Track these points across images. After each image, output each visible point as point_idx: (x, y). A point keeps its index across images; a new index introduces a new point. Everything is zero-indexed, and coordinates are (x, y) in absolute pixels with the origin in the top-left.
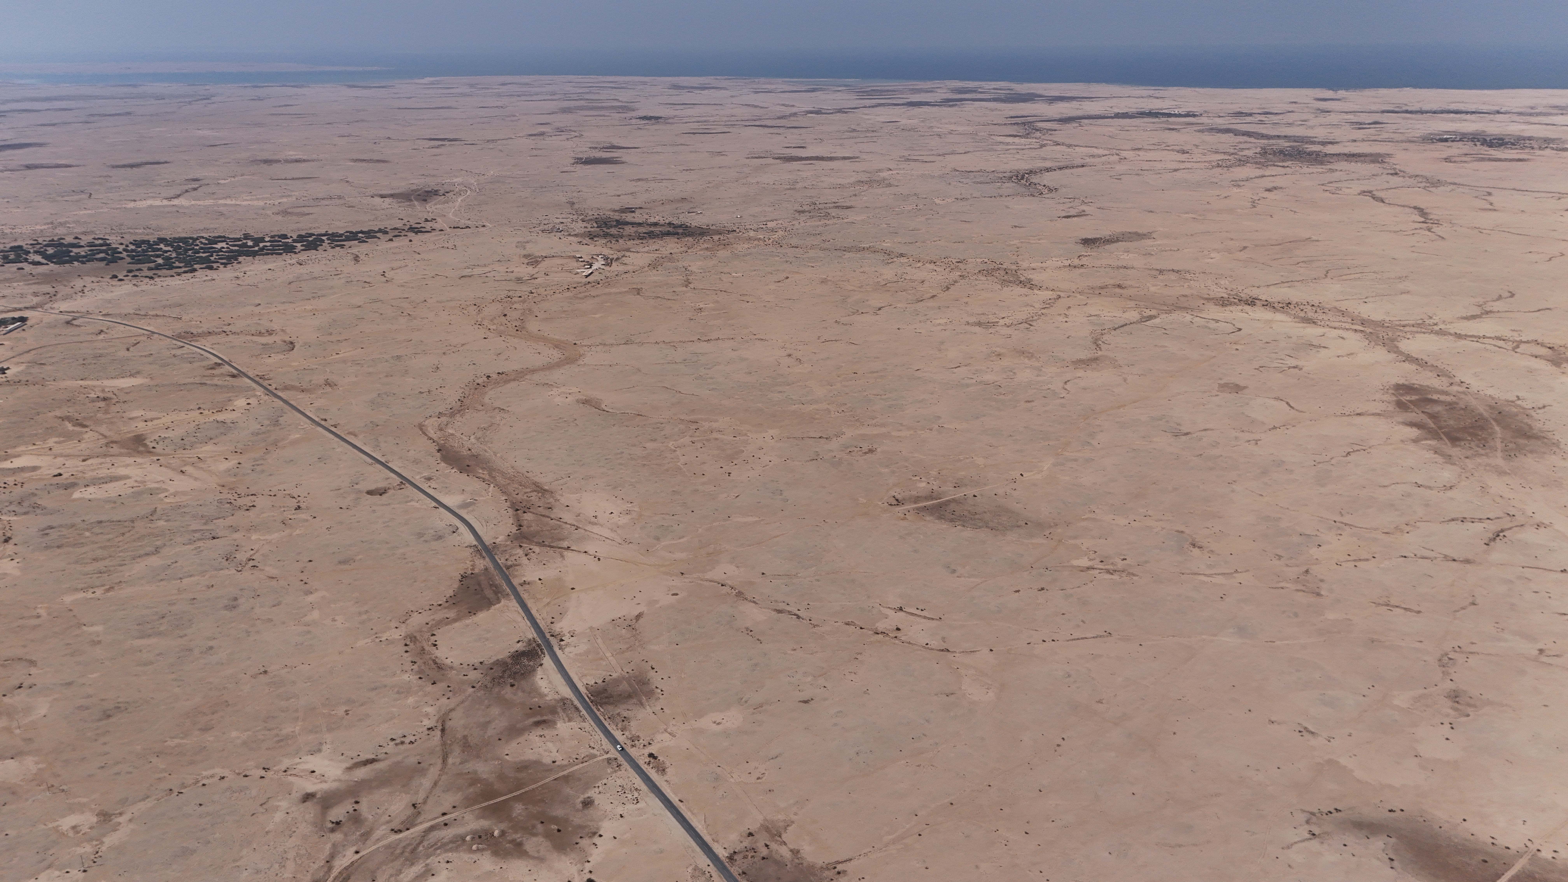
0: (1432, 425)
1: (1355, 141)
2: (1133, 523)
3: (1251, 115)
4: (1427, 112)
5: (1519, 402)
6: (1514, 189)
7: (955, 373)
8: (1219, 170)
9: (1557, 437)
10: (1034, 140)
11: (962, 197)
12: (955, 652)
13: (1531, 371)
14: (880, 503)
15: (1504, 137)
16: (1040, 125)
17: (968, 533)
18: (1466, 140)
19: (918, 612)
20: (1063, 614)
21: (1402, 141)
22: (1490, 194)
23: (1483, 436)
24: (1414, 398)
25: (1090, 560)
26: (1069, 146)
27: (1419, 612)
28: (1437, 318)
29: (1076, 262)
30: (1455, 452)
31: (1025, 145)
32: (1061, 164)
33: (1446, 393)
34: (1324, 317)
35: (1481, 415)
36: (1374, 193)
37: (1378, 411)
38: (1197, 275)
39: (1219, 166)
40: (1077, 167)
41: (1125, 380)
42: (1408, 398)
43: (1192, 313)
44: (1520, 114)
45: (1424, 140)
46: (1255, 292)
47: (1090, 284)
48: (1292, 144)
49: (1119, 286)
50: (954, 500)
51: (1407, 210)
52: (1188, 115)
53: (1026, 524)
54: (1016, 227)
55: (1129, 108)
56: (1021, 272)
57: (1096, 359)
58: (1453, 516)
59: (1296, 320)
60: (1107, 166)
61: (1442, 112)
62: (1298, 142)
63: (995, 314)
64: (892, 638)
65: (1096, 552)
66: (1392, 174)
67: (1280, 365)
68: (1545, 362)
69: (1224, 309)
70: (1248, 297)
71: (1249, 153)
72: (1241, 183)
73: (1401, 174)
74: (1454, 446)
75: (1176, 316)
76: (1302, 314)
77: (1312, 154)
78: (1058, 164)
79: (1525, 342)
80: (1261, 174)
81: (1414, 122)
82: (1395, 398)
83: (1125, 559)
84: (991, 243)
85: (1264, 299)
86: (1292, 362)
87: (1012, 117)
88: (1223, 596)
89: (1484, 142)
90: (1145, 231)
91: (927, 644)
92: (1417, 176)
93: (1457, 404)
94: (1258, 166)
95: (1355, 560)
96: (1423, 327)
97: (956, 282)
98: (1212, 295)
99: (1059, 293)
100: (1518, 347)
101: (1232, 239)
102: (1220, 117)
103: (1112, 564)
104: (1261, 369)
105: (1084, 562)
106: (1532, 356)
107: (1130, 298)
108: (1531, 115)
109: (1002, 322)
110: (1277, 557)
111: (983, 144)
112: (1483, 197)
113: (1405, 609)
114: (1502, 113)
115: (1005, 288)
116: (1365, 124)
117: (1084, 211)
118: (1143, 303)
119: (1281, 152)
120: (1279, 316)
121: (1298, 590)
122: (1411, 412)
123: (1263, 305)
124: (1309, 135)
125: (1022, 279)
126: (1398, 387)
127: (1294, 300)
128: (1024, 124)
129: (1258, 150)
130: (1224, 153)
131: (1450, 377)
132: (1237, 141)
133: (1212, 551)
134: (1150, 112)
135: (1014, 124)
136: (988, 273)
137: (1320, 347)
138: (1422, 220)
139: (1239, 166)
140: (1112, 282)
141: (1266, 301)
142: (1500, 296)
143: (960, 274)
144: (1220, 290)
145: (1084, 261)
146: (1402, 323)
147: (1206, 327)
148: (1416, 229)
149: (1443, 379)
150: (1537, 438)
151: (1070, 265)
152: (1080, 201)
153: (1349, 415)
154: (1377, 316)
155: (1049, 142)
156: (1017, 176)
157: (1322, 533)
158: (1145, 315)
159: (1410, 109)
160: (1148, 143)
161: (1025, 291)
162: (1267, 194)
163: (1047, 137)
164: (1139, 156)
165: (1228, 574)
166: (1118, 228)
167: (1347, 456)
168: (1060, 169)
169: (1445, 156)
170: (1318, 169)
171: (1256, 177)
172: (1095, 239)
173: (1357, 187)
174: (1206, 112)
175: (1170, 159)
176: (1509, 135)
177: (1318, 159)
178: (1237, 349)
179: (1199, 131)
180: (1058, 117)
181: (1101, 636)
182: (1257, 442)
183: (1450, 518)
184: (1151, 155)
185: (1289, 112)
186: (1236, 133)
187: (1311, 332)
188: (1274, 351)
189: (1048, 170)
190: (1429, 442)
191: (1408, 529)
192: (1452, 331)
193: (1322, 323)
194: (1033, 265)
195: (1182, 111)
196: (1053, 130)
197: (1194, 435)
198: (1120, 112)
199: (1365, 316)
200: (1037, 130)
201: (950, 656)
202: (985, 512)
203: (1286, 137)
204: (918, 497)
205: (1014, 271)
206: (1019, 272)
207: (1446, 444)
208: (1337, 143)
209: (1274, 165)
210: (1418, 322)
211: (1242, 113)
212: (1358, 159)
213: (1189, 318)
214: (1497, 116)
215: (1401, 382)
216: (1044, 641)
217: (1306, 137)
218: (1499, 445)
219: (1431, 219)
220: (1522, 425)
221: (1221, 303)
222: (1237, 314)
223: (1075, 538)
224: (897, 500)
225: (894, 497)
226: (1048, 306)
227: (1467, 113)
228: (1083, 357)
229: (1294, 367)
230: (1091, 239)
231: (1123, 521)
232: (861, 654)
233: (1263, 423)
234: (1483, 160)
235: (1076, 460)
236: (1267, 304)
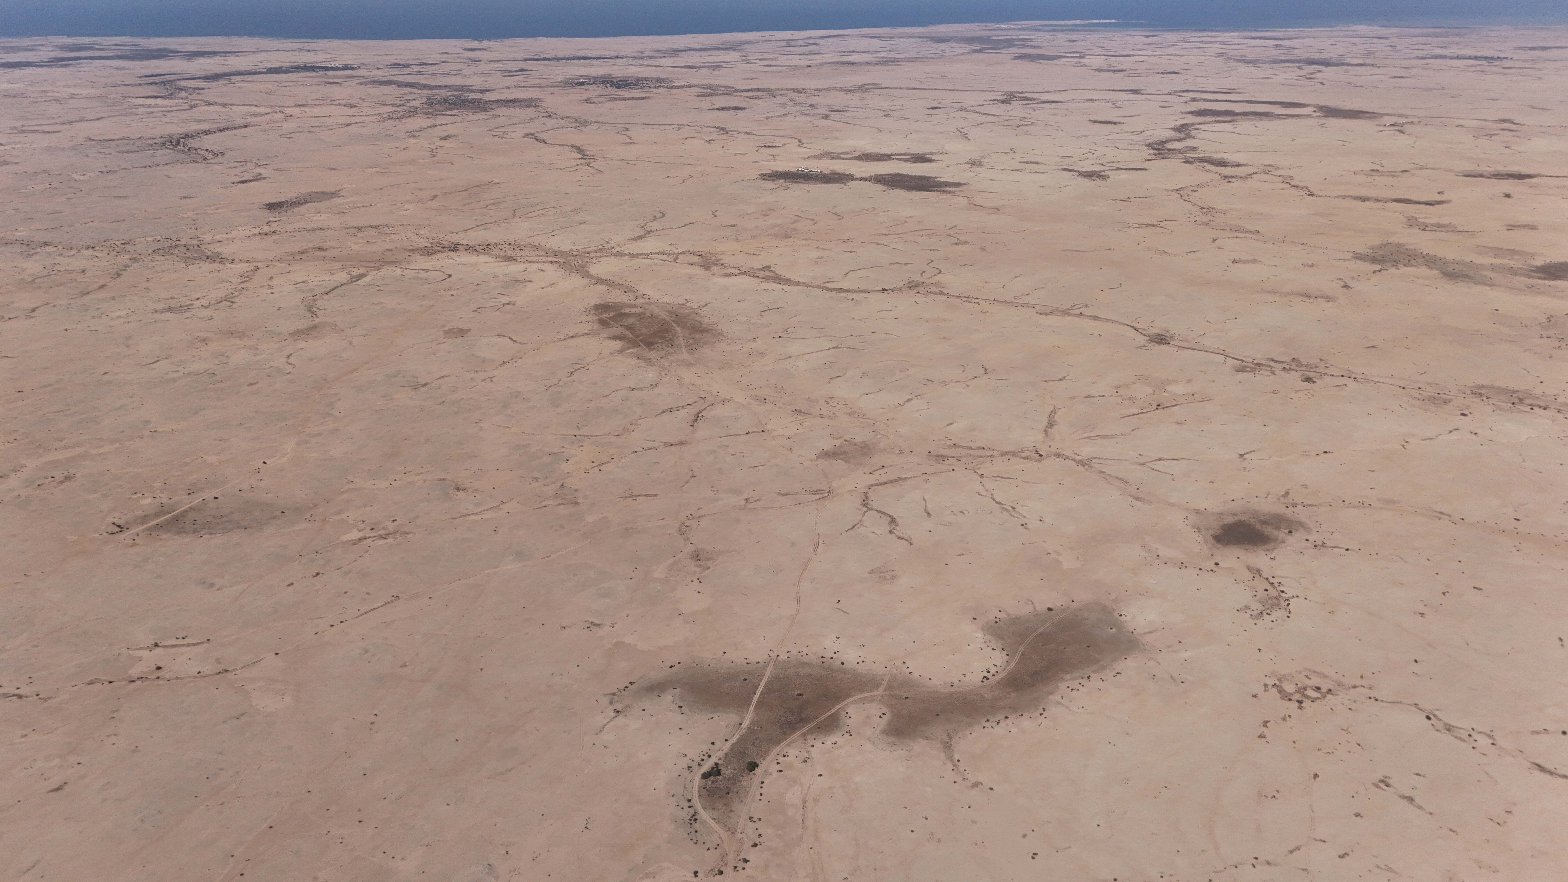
0: (631, 336)
1: (509, 88)
2: (394, 483)
3: (408, 66)
4: (562, 59)
5: (688, 304)
6: (644, 124)
7: (154, 369)
8: (391, 121)
9: (719, 328)
10: (181, 101)
11: (108, 169)
12: (236, 670)
13: (691, 277)
14: (97, 535)
15: (627, 79)
16: (183, 83)
17: (218, 540)
18: (598, 82)
19: (181, 642)
20: (346, 593)
21: (547, 86)
22: (627, 129)
23: (670, 337)
24: (611, 314)
25: (360, 531)
26: (224, 105)
27: (656, 495)
28: (613, 242)
29: (266, 229)
30: (652, 355)
31: (171, 107)
32: (221, 126)
33: (635, 306)
34: (522, 254)
35: (664, 320)
36: (536, 135)
37: (586, 331)
38: (396, 228)
39: (390, 118)
40: (240, 127)
41: (351, 343)
42: (607, 316)
43: (400, 266)
44: (634, 58)
45: (565, 84)
46: (455, 238)
47: (288, 251)
48: (453, 93)
49: (320, 249)
50: (191, 509)
51: (567, 148)
52: (345, 68)
53: (283, 512)
54: (185, 197)
55: (282, 62)
56: (205, 246)
57: (315, 327)
58: (664, 408)
59: (498, 259)
60: (273, 125)
61: (574, 58)
62: (459, 91)
63: (186, 296)
64: (154, 680)
65: (364, 521)
66: (546, 117)
67: (496, 304)
68: (698, 268)
69: (430, 258)
70: (450, 243)
71: (416, 103)
72: (416, 134)
73: (554, 116)
74: (651, 350)
75: (385, 271)
76: (503, 254)
77: (474, 102)
78: (216, 126)
79: (681, 253)
80: (432, 123)
81: (552, 68)
82: (597, 318)
83: (396, 520)
84: (160, 218)
85: (465, 243)
86: (504, 299)
87: (146, 76)
88: (495, 529)
89: (613, 84)
90: (333, 190)
91: (199, 672)
92: (567, 117)
93: (645, 314)
94: (427, 116)
95: (598, 465)
96: (604, 251)
97: (127, 266)
98: (416, 246)
99: (255, 264)
100: (677, 258)
101: (421, 190)
102: (378, 69)
103: (384, 528)
104: (479, 310)
105: (355, 535)
106: (689, 264)
107: (334, 259)
108: (642, 58)
109: (197, 304)
110: (535, 480)
111: (118, 108)
112: (624, 133)
113: (646, 495)
114: (620, 58)
115: (191, 267)
116: (514, 72)
117: (260, 174)
118: (349, 263)
119: (446, 101)
120: (483, 258)
121: (559, 505)
122: (612, 327)
123: (466, 250)
124: (467, 84)
125: (209, 253)
126: (597, 307)
127: (492, 241)
128: (163, 83)
129: (424, 100)
130: (392, 104)
131: (634, 292)
132: (402, 92)
133: (476, 490)
134: (305, 66)
135: (151, 84)
136: (166, 251)
137: (525, 281)
138: (581, 156)
139: (409, 117)
140: (311, 245)
141: (468, 245)
142: (655, 216)
143: (129, 256)
144: (422, 240)
145: (274, 227)
146: (587, 250)
147: (418, 278)
148: (578, 165)
149: (630, 294)
150: (707, 331)
151: (260, 233)
152: (254, 164)
153: (564, 339)
154: (566, 247)
155: (198, 102)
156: (171, 142)
157: (567, 448)
158: (354, 274)
159: (547, 56)
160: (312, 98)
161: (216, 266)
162: (442, 143)
163: (194, 96)
164: (305, 112)
165: (495, 507)
166: (304, 190)
167: (571, 376)
168: (221, 130)
169: (585, 98)
170: (481, 116)
171: (428, 127)
172: (280, 203)
173: (521, 131)
174: (363, 64)
175: (340, 114)
176: (630, 77)
177: (480, 106)
178: (452, 295)
179: (361, 84)
180: (203, 74)
181: (389, 603)
182: (491, 379)
183: (661, 411)
184: (317, 111)
185: (444, 62)
186: (399, 84)
187: (514, 269)
188: (486, 292)
189: (206, 132)
190: (632, 350)
191: (632, 427)
192: (626, 252)
193: (522, 259)
194: (218, 237)
195: (339, 64)
196: (200, 89)
197: (433, 385)
198: (273, 66)
199: (556, 248)
200: (181, 90)
201: (230, 676)
202: (233, 512)
203: (446, 86)
204: (145, 516)
205: (196, 247)
206: (203, 247)
207: (644, 349)
208: (493, 90)
209: (443, 115)
210: (599, 247)
211: (399, 64)
212: (516, 104)
213: (398, 271)
214: (617, 60)
215: (598, 303)
216: (332, 626)
217: (465, 86)
218: (682, 342)
219: (587, 155)
220: (695, 323)
221: (426, 252)
222: (442, 261)
223: (339, 513)
224: (119, 526)
225: (114, 524)
226: (246, 279)
227: (593, 58)
228: (301, 327)
229: (508, 304)
230: (277, 204)
231: (384, 484)
232: (117, 711)
233: (493, 361)
234: (615, 100)
235: (320, 434)
236: (469, 249)
